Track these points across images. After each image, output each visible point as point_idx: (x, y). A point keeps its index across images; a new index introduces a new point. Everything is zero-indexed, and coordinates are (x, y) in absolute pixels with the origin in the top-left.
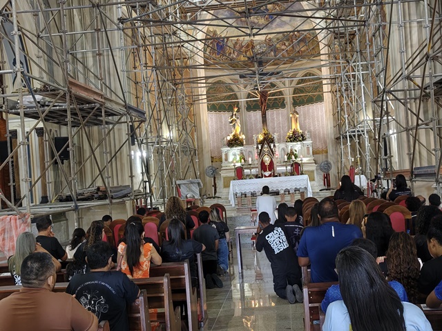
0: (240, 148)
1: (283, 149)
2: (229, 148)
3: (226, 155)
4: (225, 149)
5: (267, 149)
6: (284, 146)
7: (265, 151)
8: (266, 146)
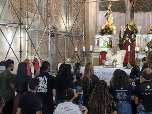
0: (109, 36)
1: (145, 39)
2: (101, 36)
3: (98, 41)
4: (97, 36)
5: (129, 38)
6: (146, 37)
7: (126, 40)
8: (127, 35)
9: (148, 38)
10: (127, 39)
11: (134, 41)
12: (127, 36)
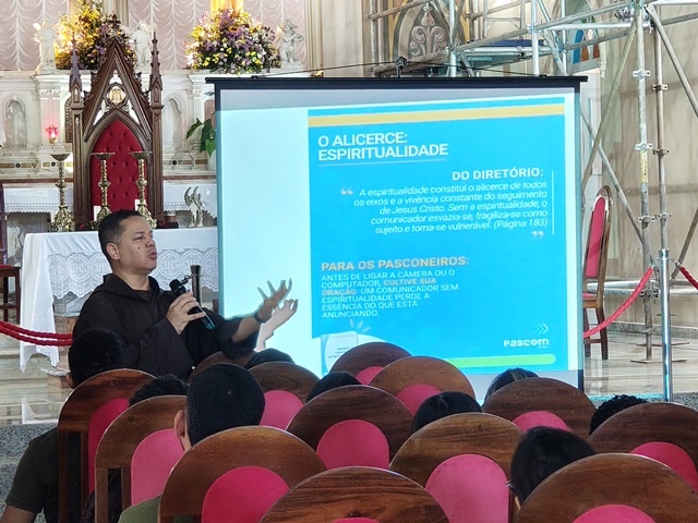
1: (173, 102)
5: (124, 95)
6: (180, 87)
7: (109, 103)
8: (116, 76)
9: (189, 92)
10: (116, 96)
11: (156, 111)
12: (115, 79)
